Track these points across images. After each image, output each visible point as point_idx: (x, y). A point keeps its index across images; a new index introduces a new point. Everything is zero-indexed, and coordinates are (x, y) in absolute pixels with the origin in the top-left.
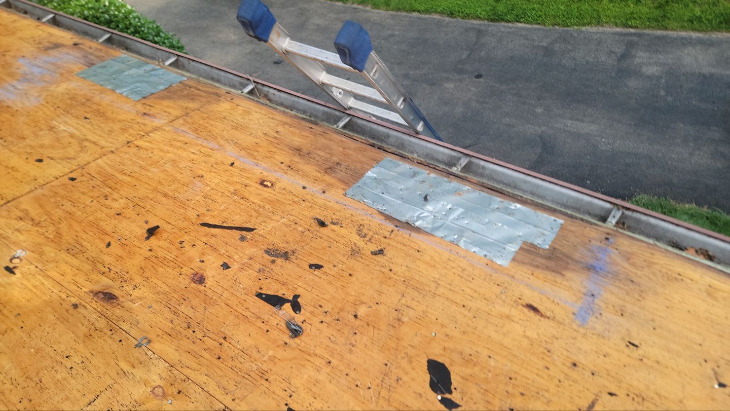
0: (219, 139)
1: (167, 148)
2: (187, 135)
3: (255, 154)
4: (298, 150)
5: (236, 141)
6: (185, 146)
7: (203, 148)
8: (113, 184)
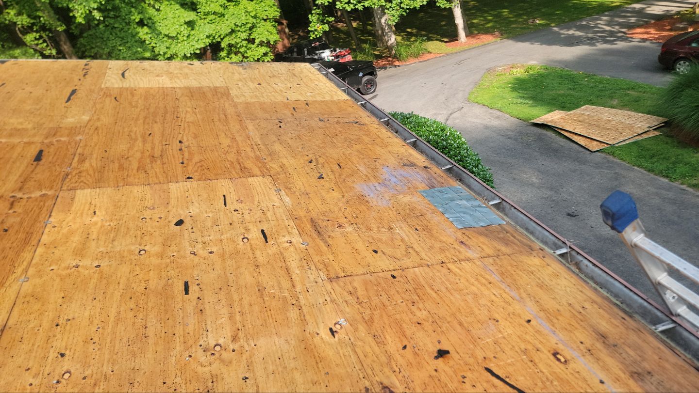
0: (522, 291)
1: (473, 280)
2: (493, 276)
3: (555, 321)
4: (603, 337)
5: (537, 299)
6: (489, 286)
7: (504, 294)
8: (421, 294)
